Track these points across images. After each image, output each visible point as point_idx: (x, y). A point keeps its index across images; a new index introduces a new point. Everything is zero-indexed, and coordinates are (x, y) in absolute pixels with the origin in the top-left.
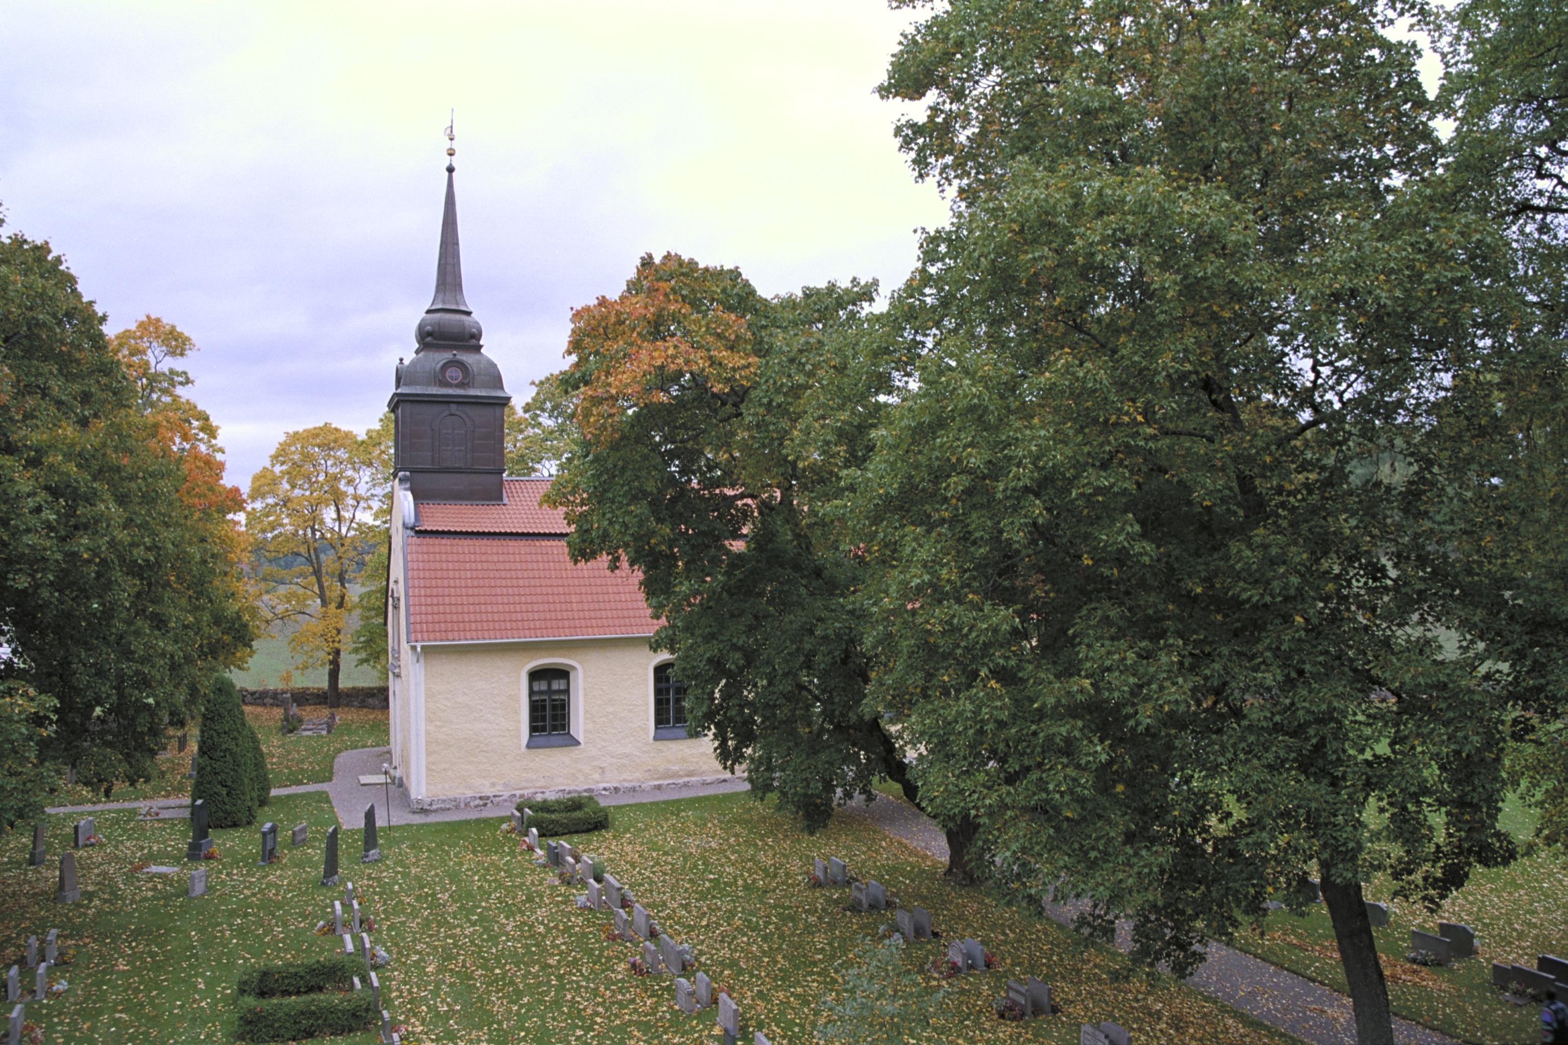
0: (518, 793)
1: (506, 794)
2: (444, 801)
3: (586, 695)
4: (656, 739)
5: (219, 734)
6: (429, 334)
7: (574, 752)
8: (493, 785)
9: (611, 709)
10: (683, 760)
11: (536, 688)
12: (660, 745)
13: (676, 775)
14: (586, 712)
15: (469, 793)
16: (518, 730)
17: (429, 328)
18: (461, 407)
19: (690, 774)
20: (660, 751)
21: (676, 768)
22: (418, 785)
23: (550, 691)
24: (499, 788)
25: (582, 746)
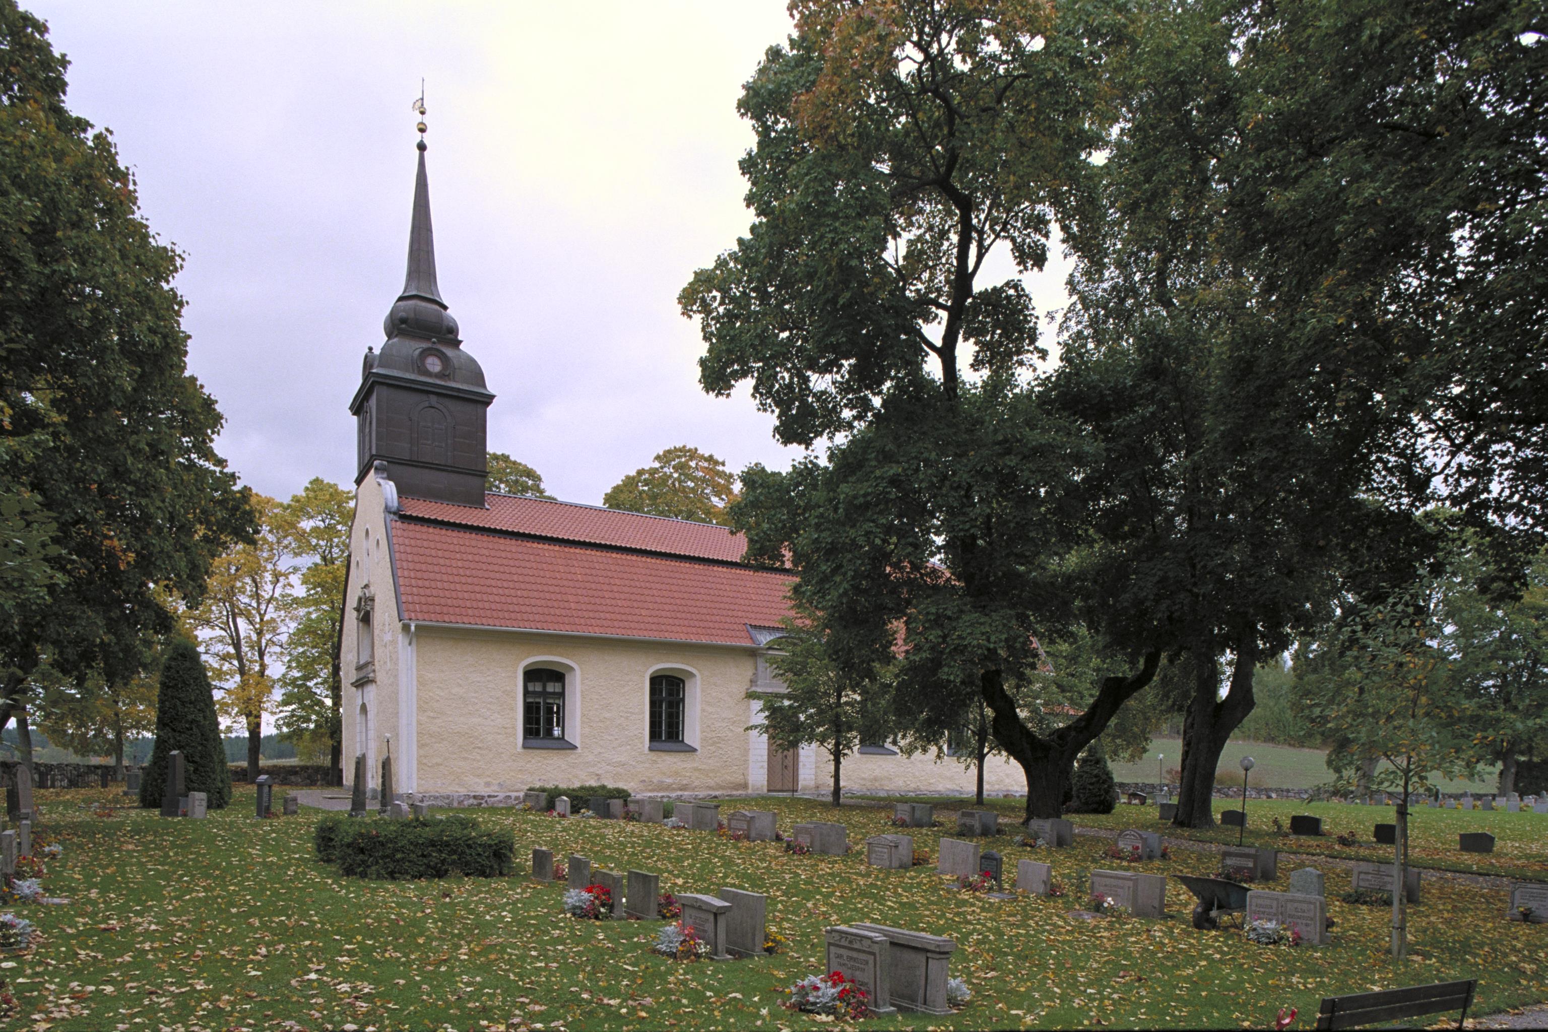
0: (514, 794)
1: (501, 795)
2: (436, 798)
3: (583, 697)
4: (651, 749)
5: (183, 703)
6: (403, 321)
7: (571, 757)
8: (488, 784)
9: (608, 715)
10: (677, 773)
11: (531, 688)
12: (654, 756)
13: (668, 788)
14: (583, 715)
15: (463, 791)
16: (514, 727)
17: (403, 314)
18: (441, 400)
19: (684, 788)
20: (655, 762)
21: (669, 781)
22: (409, 778)
23: (544, 694)
24: (496, 788)
25: (579, 750)
